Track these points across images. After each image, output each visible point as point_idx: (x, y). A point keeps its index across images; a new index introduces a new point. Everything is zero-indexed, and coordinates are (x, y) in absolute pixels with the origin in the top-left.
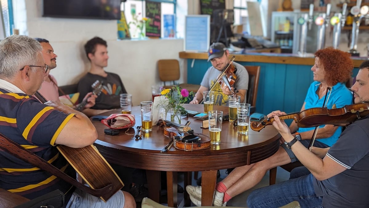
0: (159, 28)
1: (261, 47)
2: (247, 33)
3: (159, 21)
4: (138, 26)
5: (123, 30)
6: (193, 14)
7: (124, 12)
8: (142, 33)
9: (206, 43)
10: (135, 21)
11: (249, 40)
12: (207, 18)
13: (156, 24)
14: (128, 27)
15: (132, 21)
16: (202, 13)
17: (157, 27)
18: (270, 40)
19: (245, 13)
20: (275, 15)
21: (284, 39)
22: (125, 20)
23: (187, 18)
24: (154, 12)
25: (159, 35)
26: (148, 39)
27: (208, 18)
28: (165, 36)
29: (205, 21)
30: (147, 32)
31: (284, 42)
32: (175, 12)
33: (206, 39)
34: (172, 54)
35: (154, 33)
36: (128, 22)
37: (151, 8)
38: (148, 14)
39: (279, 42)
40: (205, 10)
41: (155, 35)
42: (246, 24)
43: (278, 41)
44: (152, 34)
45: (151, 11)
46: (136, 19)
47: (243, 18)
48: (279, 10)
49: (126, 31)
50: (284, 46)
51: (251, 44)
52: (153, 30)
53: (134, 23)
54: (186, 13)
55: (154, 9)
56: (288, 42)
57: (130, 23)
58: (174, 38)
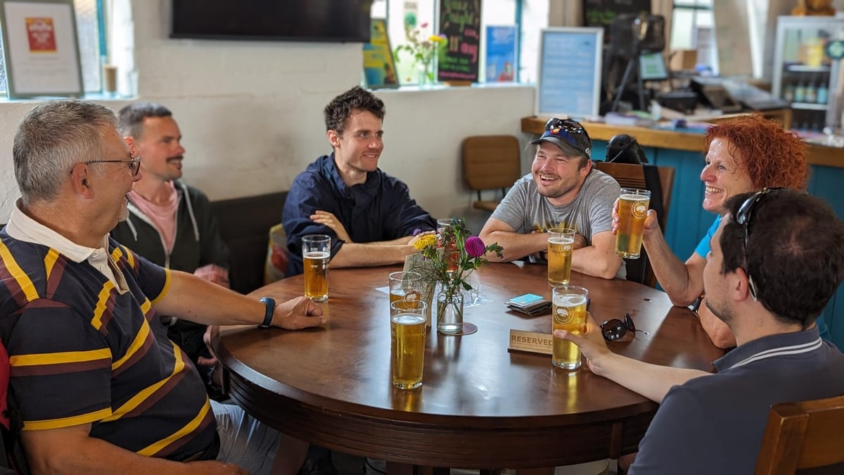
0: (474, 60)
1: (738, 107)
2: (709, 69)
3: (476, 42)
4: (419, 56)
5: (378, 65)
6: (564, 24)
7: (384, 22)
8: (426, 73)
9: (591, 96)
10: (412, 45)
11: (706, 90)
12: (595, 34)
13: (466, 49)
14: (393, 57)
15: (405, 42)
16: (585, 22)
17: (469, 57)
18: (766, 87)
19: (706, 19)
20: (785, 24)
21: (806, 85)
22: (388, 42)
23: (544, 34)
24: (462, 20)
25: (473, 76)
26: (444, 86)
27: (599, 34)
28: (489, 80)
29: (589, 44)
30: (440, 70)
31: (805, 93)
32: (519, 20)
33: (591, 89)
34: (504, 123)
35: (460, 72)
36: (394, 47)
37: (454, 11)
38: (447, 25)
39: (794, 93)
40: (593, 15)
41: (462, 76)
42: (705, 47)
43: (789, 88)
44: (453, 75)
45: (455, 19)
46: (414, 40)
47: (700, 32)
48: (798, 13)
49: (387, 67)
50: (804, 101)
51: (712, 99)
52: (458, 64)
53: (408, 48)
54: (543, 23)
55: (462, 13)
56: (816, 93)
57: (399, 48)
58: (514, 84)
